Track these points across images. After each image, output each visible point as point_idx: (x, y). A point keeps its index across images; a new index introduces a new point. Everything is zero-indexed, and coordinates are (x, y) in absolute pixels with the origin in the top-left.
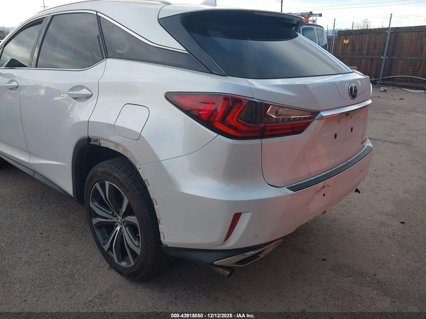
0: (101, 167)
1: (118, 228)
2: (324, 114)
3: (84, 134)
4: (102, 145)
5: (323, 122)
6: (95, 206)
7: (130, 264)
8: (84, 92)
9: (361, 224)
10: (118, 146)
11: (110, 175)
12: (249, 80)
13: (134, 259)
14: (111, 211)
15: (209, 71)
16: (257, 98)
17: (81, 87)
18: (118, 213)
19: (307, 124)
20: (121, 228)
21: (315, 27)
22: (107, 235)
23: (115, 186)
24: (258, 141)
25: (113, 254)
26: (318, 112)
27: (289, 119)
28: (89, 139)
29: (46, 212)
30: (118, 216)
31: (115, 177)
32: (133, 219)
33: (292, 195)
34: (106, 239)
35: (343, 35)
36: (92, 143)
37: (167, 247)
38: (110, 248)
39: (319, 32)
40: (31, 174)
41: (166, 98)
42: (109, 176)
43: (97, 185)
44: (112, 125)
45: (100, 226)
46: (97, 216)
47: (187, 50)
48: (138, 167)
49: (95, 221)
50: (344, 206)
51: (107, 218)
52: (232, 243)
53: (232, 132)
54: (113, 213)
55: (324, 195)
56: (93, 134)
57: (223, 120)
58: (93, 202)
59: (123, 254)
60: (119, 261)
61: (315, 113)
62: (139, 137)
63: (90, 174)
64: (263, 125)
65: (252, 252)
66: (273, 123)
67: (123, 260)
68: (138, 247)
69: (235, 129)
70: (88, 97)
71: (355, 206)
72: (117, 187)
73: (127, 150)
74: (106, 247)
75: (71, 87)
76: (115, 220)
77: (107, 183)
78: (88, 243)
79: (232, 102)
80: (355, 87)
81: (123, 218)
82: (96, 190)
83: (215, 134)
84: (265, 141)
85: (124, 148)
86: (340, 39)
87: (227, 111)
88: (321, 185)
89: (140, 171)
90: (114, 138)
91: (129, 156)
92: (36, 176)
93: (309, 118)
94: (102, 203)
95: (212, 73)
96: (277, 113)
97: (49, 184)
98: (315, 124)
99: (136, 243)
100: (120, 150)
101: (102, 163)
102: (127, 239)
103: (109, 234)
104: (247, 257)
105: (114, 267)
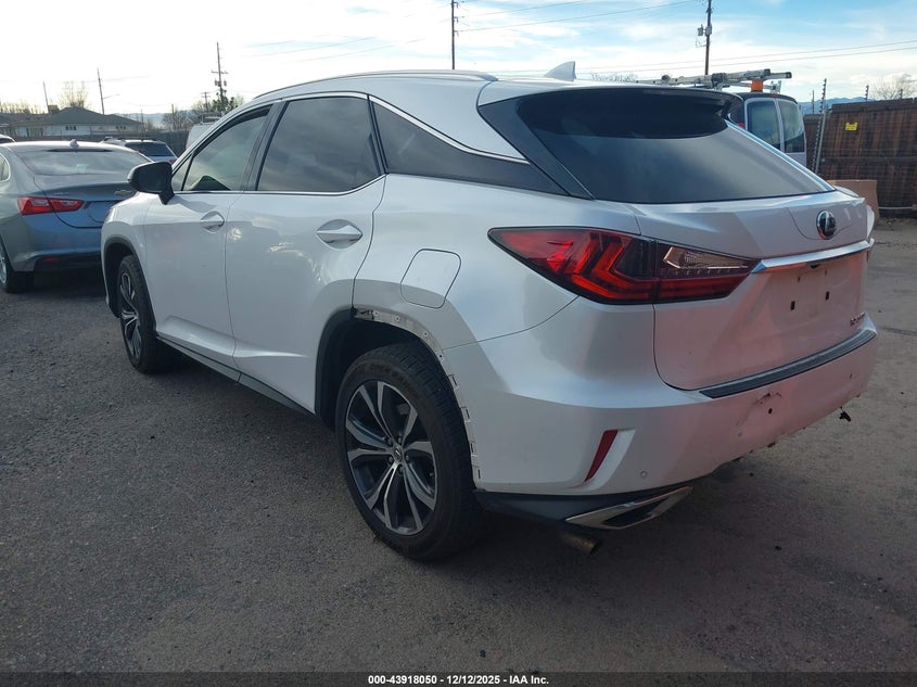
0: (370, 359)
1: (395, 466)
2: (768, 264)
3: (344, 302)
4: (376, 320)
5: (766, 277)
6: (353, 427)
7: (416, 528)
8: (347, 230)
9: (860, 491)
10: (405, 318)
11: (388, 370)
12: (633, 205)
13: (422, 518)
14: (382, 435)
15: (565, 192)
16: (647, 235)
17: (341, 223)
18: (397, 438)
19: (737, 281)
20: (400, 466)
21: (776, 101)
22: (372, 480)
23: (394, 388)
24: (648, 308)
25: (384, 514)
26: (757, 261)
27: (704, 272)
28: (353, 310)
29: (256, 447)
30: (395, 443)
31: (395, 374)
32: (424, 446)
33: (709, 403)
34: (371, 487)
35: (846, 112)
36: (358, 316)
37: (484, 493)
38: (379, 504)
39: (786, 110)
40: (234, 376)
41: (490, 237)
42: (384, 373)
43: (362, 390)
44: (396, 284)
45: (361, 463)
46: (357, 444)
47: (527, 159)
48: (438, 354)
49: (353, 454)
50: (826, 457)
51: (376, 449)
52: (599, 484)
53: (603, 293)
54: (387, 439)
55: (770, 411)
56: (361, 302)
57: (587, 271)
58: (351, 419)
59: (401, 512)
60: (393, 526)
61: (752, 263)
62: (441, 304)
63: (350, 371)
64: (658, 279)
65: (632, 503)
66: (674, 277)
67: (401, 523)
68: (432, 496)
69: (610, 287)
70: (354, 240)
71: (851, 458)
72: (398, 391)
73: (420, 325)
74: (371, 502)
75: (324, 222)
76: (389, 451)
77: (381, 385)
78: (334, 499)
79: (603, 241)
80: (831, 219)
81: (404, 447)
82: (360, 399)
83: (573, 296)
84: (659, 307)
85: (415, 322)
86: (837, 121)
87: (594, 258)
88: (763, 390)
89: (442, 361)
90: (398, 307)
91: (422, 337)
92: (244, 381)
93: (741, 270)
94: (368, 421)
95: (569, 195)
96: (681, 262)
97: (269, 394)
98: (750, 282)
99: (428, 490)
100: (408, 327)
101: (372, 352)
102: (411, 483)
103: (377, 479)
104: (623, 511)
105: (382, 536)
